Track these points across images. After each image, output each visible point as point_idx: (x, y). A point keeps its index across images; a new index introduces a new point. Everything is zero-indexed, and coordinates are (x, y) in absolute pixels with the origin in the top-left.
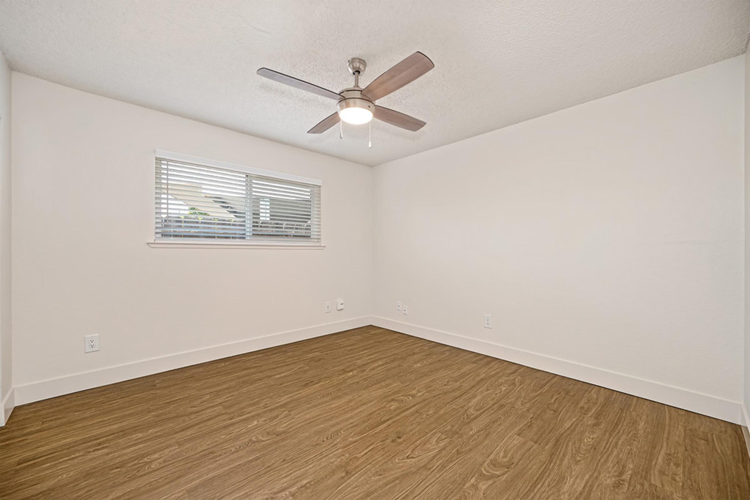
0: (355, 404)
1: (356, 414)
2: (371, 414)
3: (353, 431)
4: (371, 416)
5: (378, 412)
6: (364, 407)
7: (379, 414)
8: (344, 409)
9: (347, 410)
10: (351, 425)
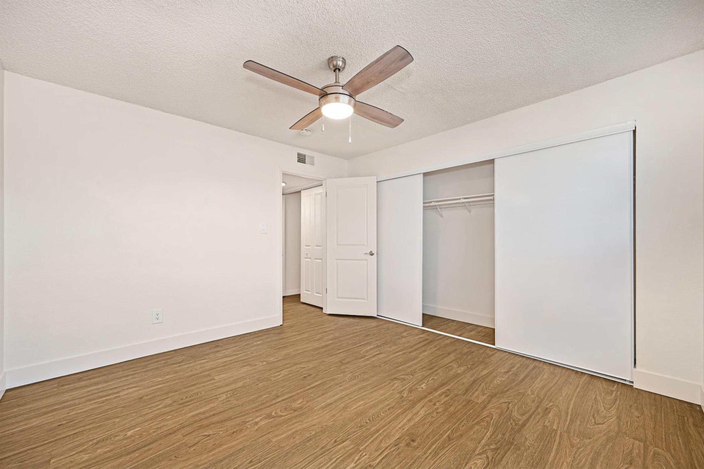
0: (339, 405)
1: (338, 394)
2: (323, 394)
3: (340, 380)
4: (323, 393)
5: (316, 396)
6: (329, 401)
7: (315, 395)
8: (350, 399)
9: (346, 398)
10: (341, 385)
